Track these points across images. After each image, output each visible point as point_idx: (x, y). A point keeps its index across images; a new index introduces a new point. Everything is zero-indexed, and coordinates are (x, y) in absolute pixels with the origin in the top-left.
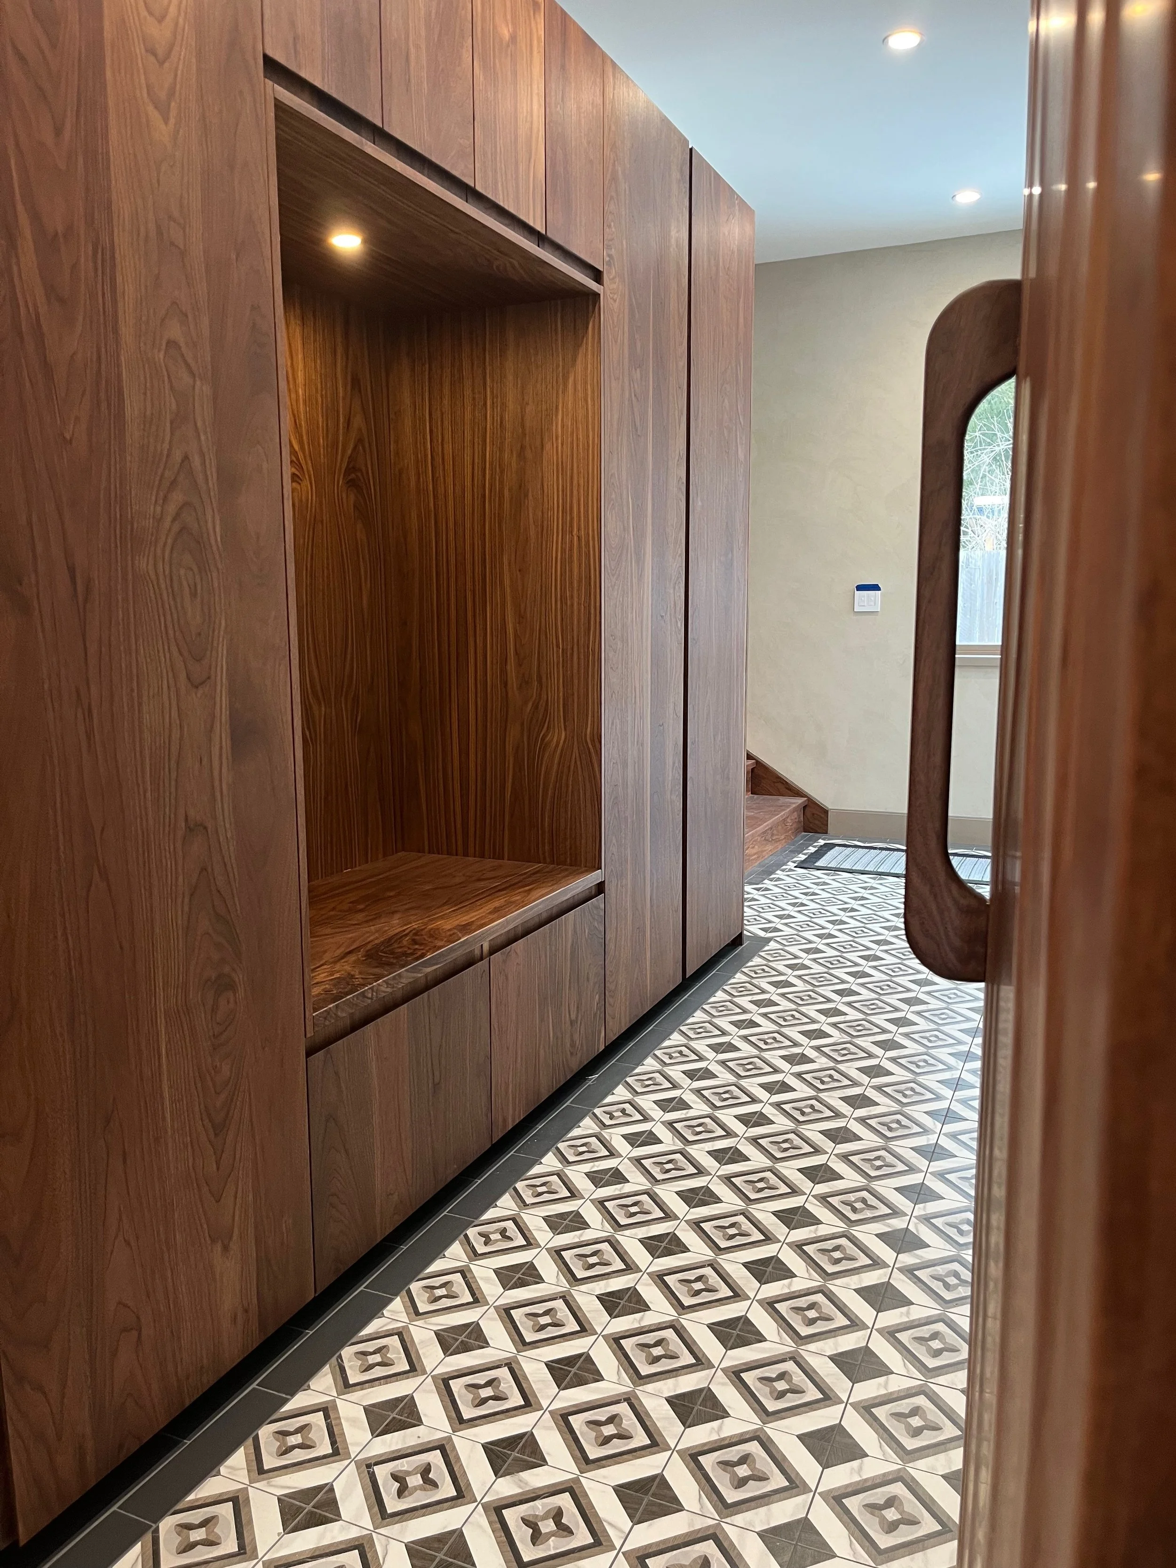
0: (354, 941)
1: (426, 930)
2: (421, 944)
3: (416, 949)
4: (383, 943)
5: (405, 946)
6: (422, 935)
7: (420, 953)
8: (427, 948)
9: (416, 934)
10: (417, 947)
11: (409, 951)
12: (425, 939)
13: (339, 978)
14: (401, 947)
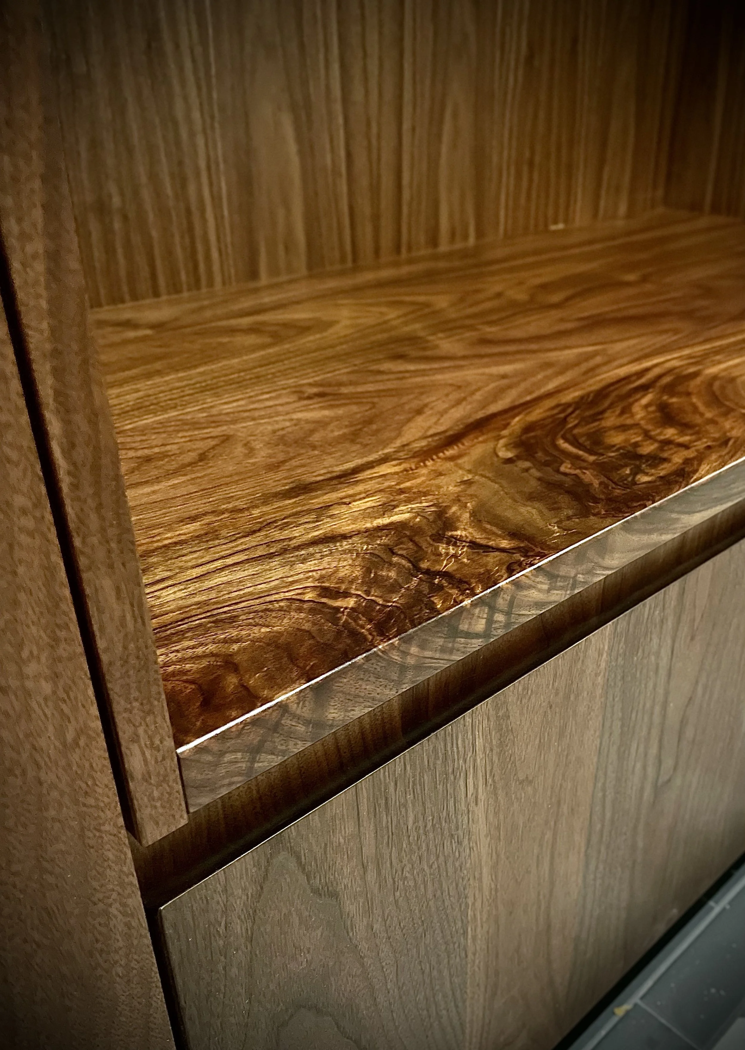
0: (502, 391)
1: (698, 380)
2: (685, 427)
3: (668, 442)
4: (579, 404)
5: (637, 425)
6: (689, 394)
7: (678, 459)
8: (701, 445)
9: (670, 389)
10: (670, 433)
11: (648, 448)
12: (695, 409)
13: (402, 525)
14: (623, 428)
